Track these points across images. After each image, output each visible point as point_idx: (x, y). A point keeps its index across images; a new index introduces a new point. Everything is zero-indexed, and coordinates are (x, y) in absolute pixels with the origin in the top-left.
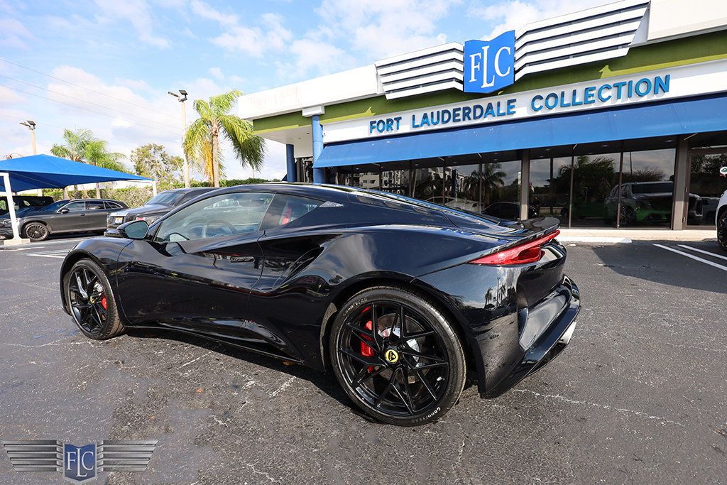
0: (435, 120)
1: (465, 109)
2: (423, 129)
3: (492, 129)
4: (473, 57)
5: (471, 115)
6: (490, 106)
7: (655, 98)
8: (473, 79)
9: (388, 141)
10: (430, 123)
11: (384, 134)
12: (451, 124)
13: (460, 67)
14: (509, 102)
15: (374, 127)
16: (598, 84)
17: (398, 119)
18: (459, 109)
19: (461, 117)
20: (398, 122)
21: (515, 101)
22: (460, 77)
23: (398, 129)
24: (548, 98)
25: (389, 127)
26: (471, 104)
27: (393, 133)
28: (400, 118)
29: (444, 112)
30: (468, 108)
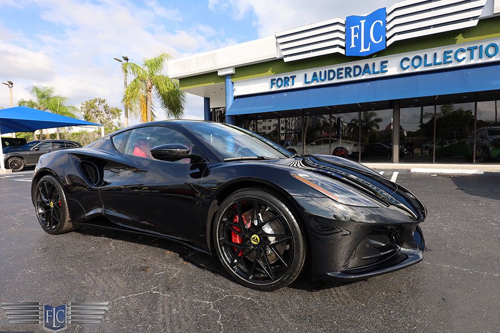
0: (323, 78)
1: (346, 68)
2: (313, 84)
3: (368, 84)
4: (353, 28)
8: (353, 46)
9: (285, 94)
10: (319, 80)
11: (281, 89)
12: (335, 81)
13: (343, 36)
14: (382, 63)
15: (274, 84)
16: (454, 48)
17: (293, 77)
19: (343, 75)
20: (293, 80)
21: (387, 62)
22: (343, 44)
23: (293, 85)
24: (413, 60)
25: (286, 83)
26: (351, 65)
27: (289, 88)
28: (295, 76)
29: (329, 71)
30: (349, 68)
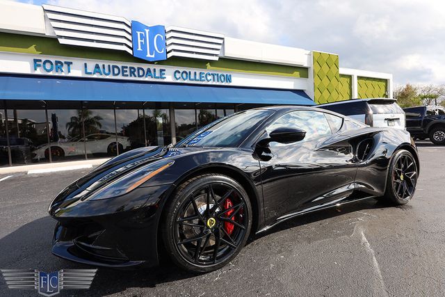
0: (107, 71)
1: (131, 68)
2: (95, 76)
3: (151, 86)
4: (139, 33)
5: (136, 73)
6: (149, 70)
7: (227, 84)
8: (140, 49)
9: (58, 81)
10: (102, 73)
11: (51, 73)
12: (120, 77)
13: (130, 37)
14: (161, 70)
15: (39, 66)
16: (205, 72)
17: (69, 64)
18: (127, 67)
19: (128, 73)
20: (69, 66)
21: (165, 70)
22: (130, 45)
23: (69, 72)
24: (182, 73)
25: (59, 68)
26: (136, 66)
27: (63, 74)
28: (72, 63)
29: (114, 67)
30: (133, 68)
